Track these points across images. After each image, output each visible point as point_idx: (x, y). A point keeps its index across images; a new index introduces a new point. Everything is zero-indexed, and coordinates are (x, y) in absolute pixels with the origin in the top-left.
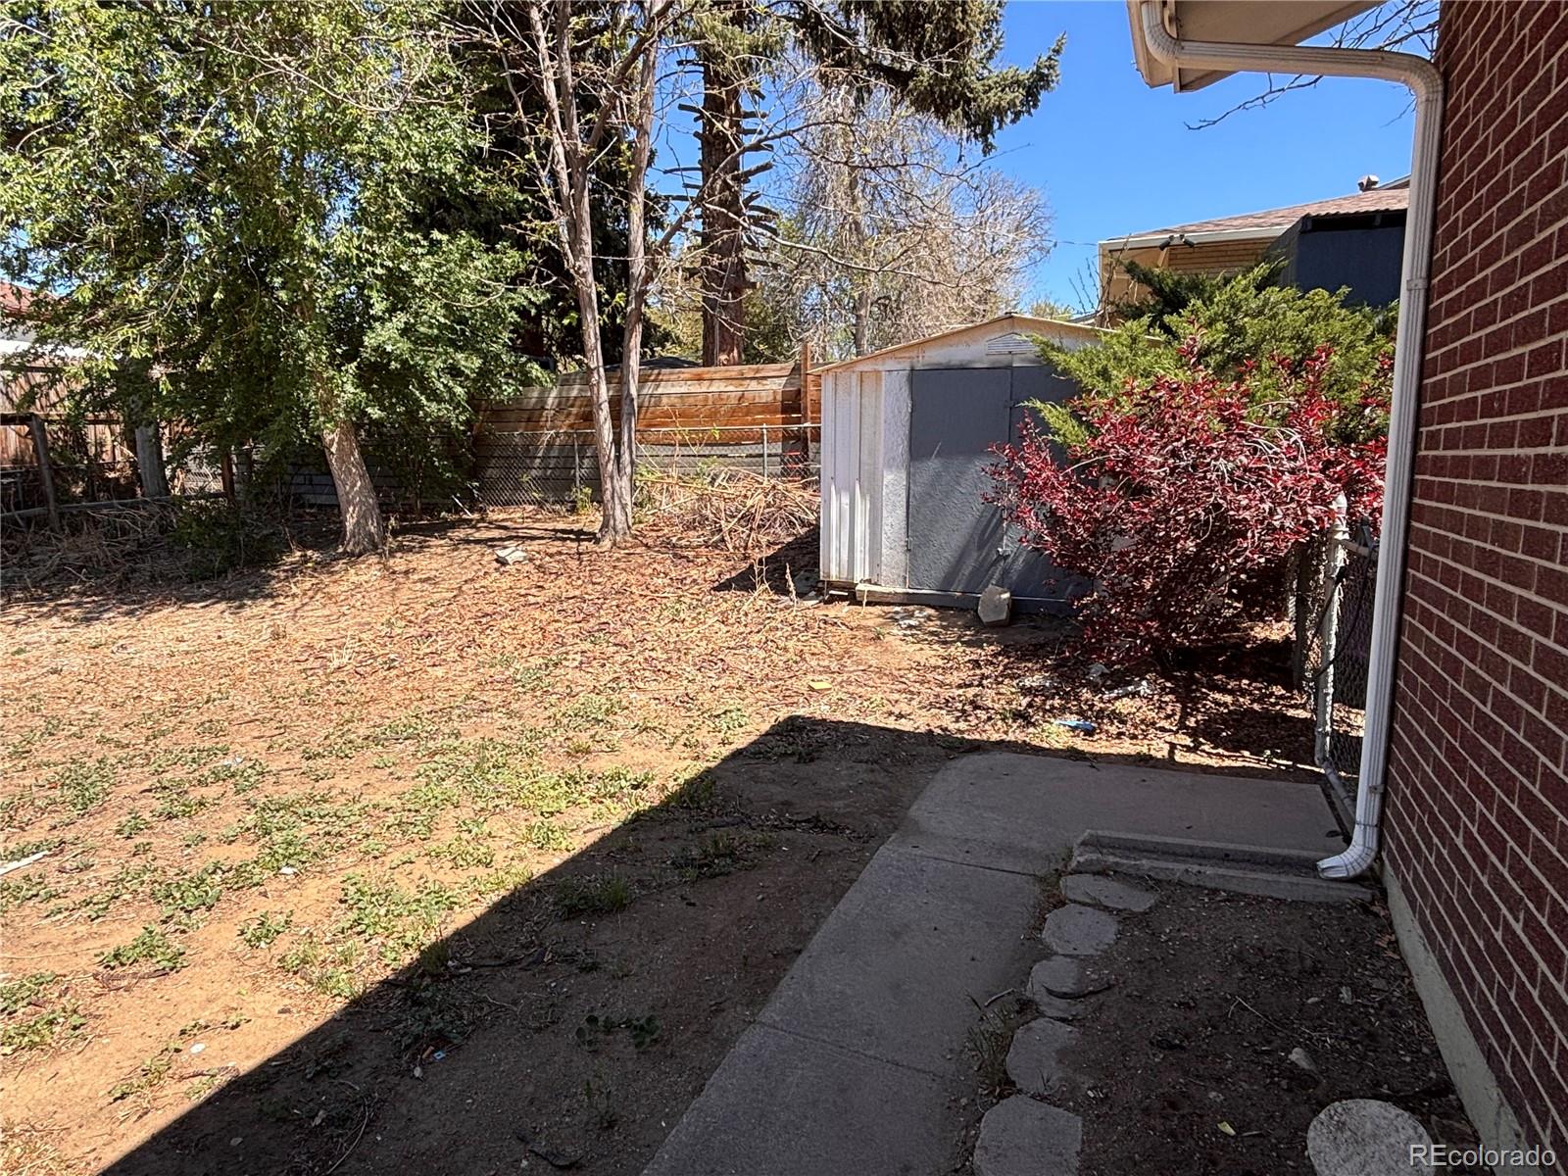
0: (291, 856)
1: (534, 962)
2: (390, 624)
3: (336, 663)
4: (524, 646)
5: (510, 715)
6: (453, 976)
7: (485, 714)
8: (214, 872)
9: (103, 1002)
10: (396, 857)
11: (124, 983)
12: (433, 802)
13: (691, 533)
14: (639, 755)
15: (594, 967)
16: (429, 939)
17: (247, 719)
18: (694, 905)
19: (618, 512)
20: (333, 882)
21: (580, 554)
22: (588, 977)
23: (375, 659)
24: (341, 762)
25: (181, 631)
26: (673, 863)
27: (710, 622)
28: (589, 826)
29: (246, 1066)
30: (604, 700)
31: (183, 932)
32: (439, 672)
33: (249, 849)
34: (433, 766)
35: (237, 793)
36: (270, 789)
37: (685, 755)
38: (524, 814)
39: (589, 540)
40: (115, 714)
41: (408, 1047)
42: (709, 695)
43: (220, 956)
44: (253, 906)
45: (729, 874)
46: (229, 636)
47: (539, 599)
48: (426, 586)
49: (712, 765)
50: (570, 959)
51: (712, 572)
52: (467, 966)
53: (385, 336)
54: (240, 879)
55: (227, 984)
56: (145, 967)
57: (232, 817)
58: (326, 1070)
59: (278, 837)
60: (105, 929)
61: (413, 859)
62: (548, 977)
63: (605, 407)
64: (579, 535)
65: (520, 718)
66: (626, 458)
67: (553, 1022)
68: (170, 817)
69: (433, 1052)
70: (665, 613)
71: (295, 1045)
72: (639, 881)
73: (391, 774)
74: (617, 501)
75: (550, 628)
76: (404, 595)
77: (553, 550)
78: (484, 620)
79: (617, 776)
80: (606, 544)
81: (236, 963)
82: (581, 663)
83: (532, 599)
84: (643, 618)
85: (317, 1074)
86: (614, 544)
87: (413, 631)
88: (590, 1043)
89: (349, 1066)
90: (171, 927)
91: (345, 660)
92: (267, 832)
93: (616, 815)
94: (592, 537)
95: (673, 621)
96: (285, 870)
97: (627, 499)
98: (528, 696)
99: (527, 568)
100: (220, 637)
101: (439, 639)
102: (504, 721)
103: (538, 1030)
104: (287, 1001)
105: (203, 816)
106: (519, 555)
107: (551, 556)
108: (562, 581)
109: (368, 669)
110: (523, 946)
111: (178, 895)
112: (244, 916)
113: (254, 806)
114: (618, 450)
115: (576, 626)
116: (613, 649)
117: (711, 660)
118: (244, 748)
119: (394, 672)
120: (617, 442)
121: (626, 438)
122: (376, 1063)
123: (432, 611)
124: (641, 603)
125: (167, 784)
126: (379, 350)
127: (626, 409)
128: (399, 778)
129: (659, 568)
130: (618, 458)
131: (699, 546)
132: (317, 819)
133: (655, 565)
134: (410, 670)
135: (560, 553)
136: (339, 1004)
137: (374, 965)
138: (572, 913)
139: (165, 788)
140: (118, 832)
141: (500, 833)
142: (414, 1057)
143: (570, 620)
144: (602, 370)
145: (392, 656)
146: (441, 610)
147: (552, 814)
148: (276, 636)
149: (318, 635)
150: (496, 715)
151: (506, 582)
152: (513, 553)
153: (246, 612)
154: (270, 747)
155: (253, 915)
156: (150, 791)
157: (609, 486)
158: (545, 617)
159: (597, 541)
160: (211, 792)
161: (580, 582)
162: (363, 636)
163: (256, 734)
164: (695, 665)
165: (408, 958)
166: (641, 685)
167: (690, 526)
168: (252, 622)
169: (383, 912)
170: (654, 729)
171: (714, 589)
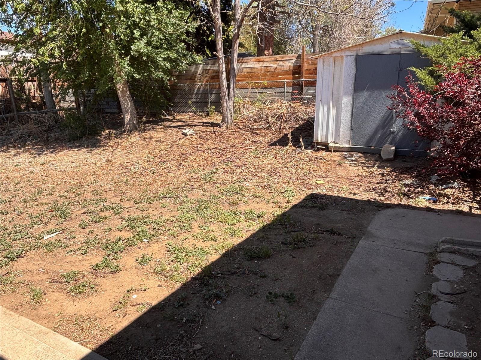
0: (145, 235)
1: (242, 274)
2: (149, 157)
3: (133, 171)
4: (201, 166)
5: (204, 190)
6: (215, 277)
7: (194, 190)
8: (119, 241)
9: (96, 280)
10: (181, 237)
11: (102, 275)
12: (188, 219)
13: (257, 124)
14: (257, 206)
15: (264, 277)
16: (204, 265)
17: (108, 190)
18: (295, 257)
19: (229, 115)
20: (162, 245)
21: (215, 132)
22: (264, 279)
23: (147, 169)
24: (149, 205)
25: (72, 159)
26: (282, 243)
27: (270, 158)
28: (246, 230)
29: (154, 303)
30: (237, 186)
31: (116, 259)
32: (172, 174)
33: (128, 233)
34: (183, 207)
35: (116, 215)
36: (127, 214)
37: (273, 206)
38: (221, 224)
39: (217, 126)
40: (59, 187)
41: (207, 299)
42: (277, 185)
43: (131, 268)
44: (138, 252)
45: (304, 248)
46: (90, 161)
47: (202, 149)
48: (158, 143)
49: (286, 210)
50: (255, 273)
51: (268, 139)
52: (219, 274)
53: (140, 46)
54: (130, 243)
55: (137, 277)
56: (108, 271)
57: (117, 223)
58: (182, 305)
59: (138, 230)
60: (88, 258)
61: (189, 238)
62: (249, 279)
63: (224, 73)
64: (213, 125)
65: (208, 191)
66: (232, 93)
67: (256, 294)
68: (96, 222)
69: (216, 301)
70: (252, 154)
71: (168, 297)
72: (272, 248)
73: (168, 209)
74: (228, 111)
75: (208, 159)
76: (151, 147)
77: (204, 130)
78: (183, 156)
79: (251, 213)
80: (224, 128)
81: (137, 270)
82: (224, 172)
83: (199, 149)
84: (243, 156)
85: (179, 306)
86: (227, 128)
87: (157, 160)
88: (271, 301)
89: (189, 304)
90: (111, 258)
91: (136, 170)
92: (133, 228)
93: (255, 227)
94: (218, 125)
95: (255, 157)
96: (144, 240)
97: (232, 110)
98: (208, 184)
99: (195, 137)
100: (87, 161)
101: (168, 163)
102: (202, 192)
103: (251, 296)
104: (160, 283)
105: (107, 222)
106: (191, 132)
107: (203, 132)
108: (209, 141)
109: (146, 173)
110: (237, 268)
111: (110, 248)
112: (135, 255)
113: (124, 219)
114: (229, 91)
115: (218, 159)
116: (234, 168)
117: (273, 172)
118: (112, 199)
119: (155, 175)
120: (229, 87)
121: (232, 86)
122: (197, 304)
123: (162, 153)
124: (241, 150)
125: (90, 211)
126: (138, 51)
127: (232, 73)
128: (172, 211)
129: (246, 137)
130: (229, 93)
131: (261, 129)
132: (149, 224)
133: (244, 136)
134: (161, 174)
135: (206, 131)
136: (178, 285)
137: (186, 272)
138: (252, 258)
139: (90, 212)
140: (80, 226)
141: (215, 231)
142: (210, 303)
143: (215, 156)
144: (223, 58)
145: (153, 169)
146: (166, 152)
147: (232, 224)
148: (108, 161)
149: (124, 160)
150: (199, 191)
151: (188, 142)
152: (188, 131)
153: (94, 152)
154: (121, 199)
155: (138, 255)
156: (85, 213)
157: (225, 104)
158: (206, 155)
159: (220, 127)
160: (107, 214)
161: (216, 142)
162: (140, 161)
163: (114, 195)
164: (268, 174)
165: (198, 270)
166: (250, 181)
167: (256, 121)
168: (97, 156)
169: (184, 255)
170: (260, 196)
171: (270, 145)
